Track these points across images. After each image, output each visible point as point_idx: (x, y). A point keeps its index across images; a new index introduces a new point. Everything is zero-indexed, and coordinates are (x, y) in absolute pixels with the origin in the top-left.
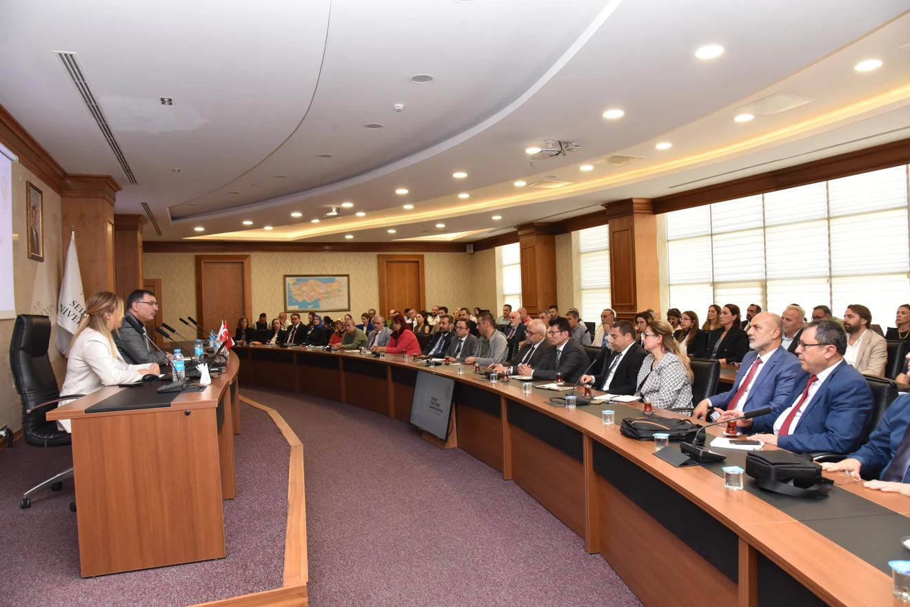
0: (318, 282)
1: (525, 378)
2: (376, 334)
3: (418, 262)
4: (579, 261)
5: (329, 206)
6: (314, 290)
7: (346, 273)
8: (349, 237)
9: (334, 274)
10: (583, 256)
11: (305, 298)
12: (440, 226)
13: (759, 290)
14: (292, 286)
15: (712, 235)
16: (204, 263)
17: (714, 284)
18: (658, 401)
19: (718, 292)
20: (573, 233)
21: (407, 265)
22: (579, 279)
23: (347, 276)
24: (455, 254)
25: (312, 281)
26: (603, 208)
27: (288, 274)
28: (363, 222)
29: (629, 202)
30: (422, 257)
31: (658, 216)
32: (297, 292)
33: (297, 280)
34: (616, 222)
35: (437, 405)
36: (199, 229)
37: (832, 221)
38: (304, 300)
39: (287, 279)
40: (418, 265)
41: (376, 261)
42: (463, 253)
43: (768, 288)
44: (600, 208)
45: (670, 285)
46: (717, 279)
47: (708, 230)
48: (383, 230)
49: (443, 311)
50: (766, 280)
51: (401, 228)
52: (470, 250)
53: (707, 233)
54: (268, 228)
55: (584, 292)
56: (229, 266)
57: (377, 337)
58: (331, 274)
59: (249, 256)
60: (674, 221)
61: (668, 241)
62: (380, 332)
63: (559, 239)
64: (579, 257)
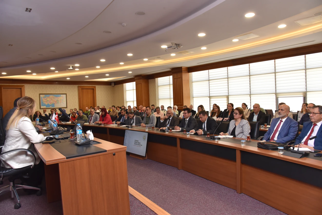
0: (54, 97)
1: (178, 131)
2: (92, 116)
3: (93, 89)
4: (158, 89)
5: (69, 65)
6: (52, 100)
7: (65, 93)
8: (68, 79)
9: (60, 93)
10: (159, 87)
11: (49, 103)
12: (107, 75)
13: (226, 99)
14: (43, 98)
15: (209, 80)
16: (3, 88)
17: (210, 97)
18: (245, 137)
19: (211, 99)
20: (156, 79)
21: (89, 90)
22: (158, 95)
23: (66, 94)
24: (107, 86)
25: (51, 96)
26: (170, 70)
27: (41, 93)
28: (78, 73)
29: (181, 68)
30: (95, 87)
31: (190, 73)
32: (45, 101)
33: (45, 96)
34: (175, 75)
35: (139, 143)
36: (4, 73)
37: (251, 77)
38: (48, 104)
39: (41, 95)
40: (94, 90)
41: (77, 88)
42: (110, 86)
43: (229, 98)
44: (169, 70)
45: (193, 97)
46: (211, 95)
47: (207, 78)
48: (83, 76)
49: (113, 107)
50: (228, 96)
51: (91, 76)
52: (113, 85)
53: (207, 80)
54: (34, 74)
55: (160, 100)
56: (15, 90)
57: (93, 118)
58: (59, 93)
59: (24, 85)
60: (195, 75)
61: (193, 82)
62: (93, 116)
63: (150, 81)
64: (158, 88)
